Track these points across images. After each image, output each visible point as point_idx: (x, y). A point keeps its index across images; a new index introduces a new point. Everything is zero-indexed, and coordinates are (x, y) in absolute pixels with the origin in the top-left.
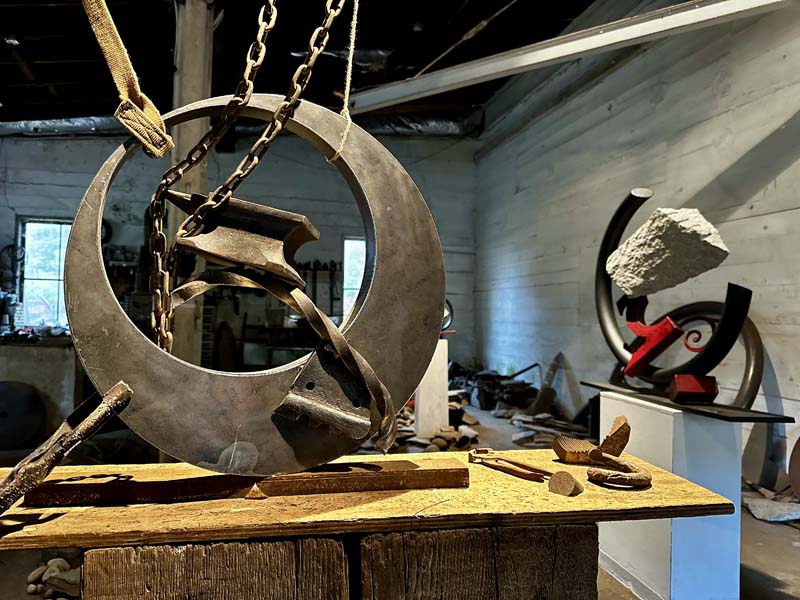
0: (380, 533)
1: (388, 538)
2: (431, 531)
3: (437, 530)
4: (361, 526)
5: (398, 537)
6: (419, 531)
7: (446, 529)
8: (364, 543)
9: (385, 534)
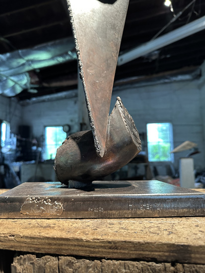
0: (33, 253)
1: (41, 261)
2: (92, 259)
3: (100, 259)
4: (12, 244)
5: (53, 262)
6: (78, 257)
7: (111, 259)
8: (15, 263)
9: (39, 255)
